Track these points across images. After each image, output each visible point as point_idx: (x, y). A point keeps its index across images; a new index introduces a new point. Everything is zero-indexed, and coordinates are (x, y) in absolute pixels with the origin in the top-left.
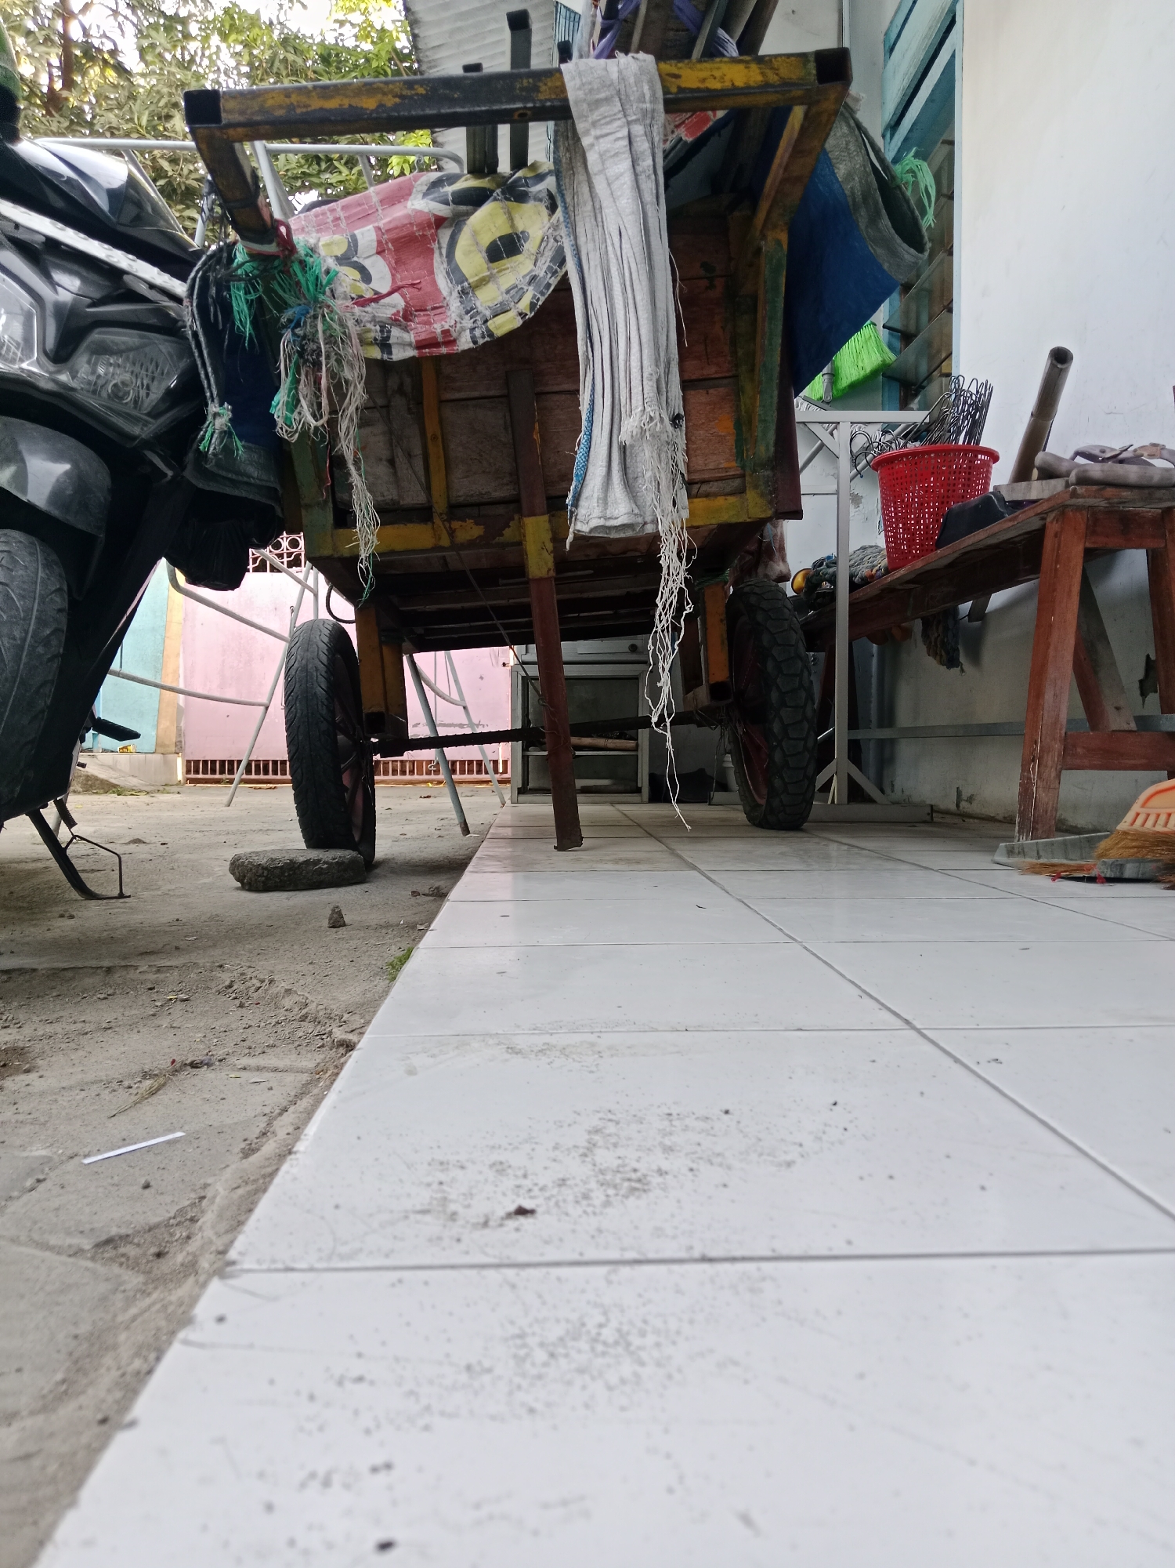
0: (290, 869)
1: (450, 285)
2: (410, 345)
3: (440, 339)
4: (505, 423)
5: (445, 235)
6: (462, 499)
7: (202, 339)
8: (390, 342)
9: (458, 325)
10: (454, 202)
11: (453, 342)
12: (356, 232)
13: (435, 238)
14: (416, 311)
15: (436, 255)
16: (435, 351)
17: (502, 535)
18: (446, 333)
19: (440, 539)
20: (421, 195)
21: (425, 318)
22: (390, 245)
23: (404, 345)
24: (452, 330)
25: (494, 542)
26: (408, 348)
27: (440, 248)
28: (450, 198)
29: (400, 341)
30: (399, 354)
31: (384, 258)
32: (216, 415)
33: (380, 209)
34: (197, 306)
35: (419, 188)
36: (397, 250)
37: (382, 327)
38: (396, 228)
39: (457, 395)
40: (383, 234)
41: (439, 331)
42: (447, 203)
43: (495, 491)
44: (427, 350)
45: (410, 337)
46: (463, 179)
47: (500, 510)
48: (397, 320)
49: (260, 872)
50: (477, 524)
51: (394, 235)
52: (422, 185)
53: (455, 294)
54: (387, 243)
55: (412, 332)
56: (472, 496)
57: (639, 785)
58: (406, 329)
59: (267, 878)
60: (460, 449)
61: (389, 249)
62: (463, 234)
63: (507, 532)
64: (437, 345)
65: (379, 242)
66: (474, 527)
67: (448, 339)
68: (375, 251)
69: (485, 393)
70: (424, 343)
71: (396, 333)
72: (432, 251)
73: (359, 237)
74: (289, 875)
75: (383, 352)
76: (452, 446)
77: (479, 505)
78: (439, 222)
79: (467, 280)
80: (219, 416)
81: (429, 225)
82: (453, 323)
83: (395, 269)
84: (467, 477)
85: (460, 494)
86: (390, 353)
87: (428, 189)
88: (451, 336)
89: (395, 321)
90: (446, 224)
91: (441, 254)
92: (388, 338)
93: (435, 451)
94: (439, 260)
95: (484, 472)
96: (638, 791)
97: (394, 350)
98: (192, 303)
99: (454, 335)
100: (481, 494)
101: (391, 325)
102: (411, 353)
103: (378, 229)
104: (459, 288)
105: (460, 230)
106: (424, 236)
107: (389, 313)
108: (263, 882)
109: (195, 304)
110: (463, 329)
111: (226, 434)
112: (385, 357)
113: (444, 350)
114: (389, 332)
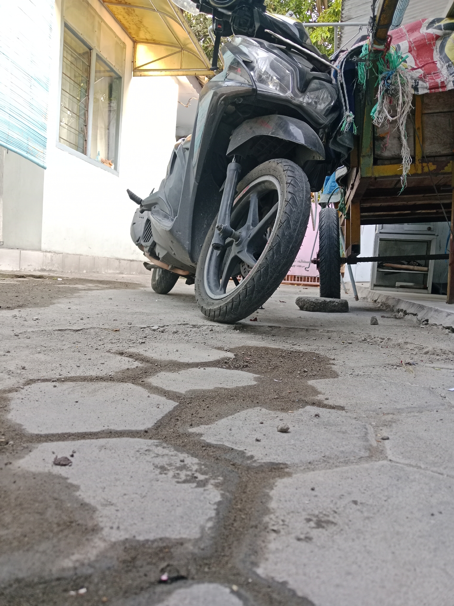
0: (324, 304)
1: (442, 63)
2: (426, 88)
3: (440, 85)
4: (449, 122)
5: (439, 43)
6: (428, 154)
7: (344, 86)
8: (418, 87)
9: (448, 80)
10: (445, 29)
11: (445, 87)
12: (399, 44)
13: (434, 44)
14: (427, 74)
15: (435, 52)
16: (437, 91)
17: (444, 169)
18: (443, 83)
19: (417, 170)
20: (425, 28)
21: (431, 77)
22: (415, 48)
23: (424, 88)
24: (445, 81)
25: (440, 172)
26: (425, 89)
27: (436, 49)
28: (443, 27)
29: (422, 86)
30: (421, 92)
31: (411, 54)
32: (348, 116)
33: (407, 34)
34: (344, 73)
35: (425, 25)
36: (418, 50)
37: (415, 81)
38: (418, 41)
39: (430, 111)
40: (412, 44)
41: (439, 82)
42: (441, 29)
43: (443, 151)
44: (433, 90)
45: (427, 85)
46: (444, 20)
47: (444, 159)
48: (421, 78)
49: (312, 304)
50: (433, 164)
51: (417, 44)
52: (426, 23)
53: (445, 67)
54: (413, 47)
55: (427, 83)
56: (432, 153)
57: (428, 286)
58: (424, 81)
59: (315, 306)
60: (429, 133)
61: (414, 50)
62: (448, 42)
63: (446, 168)
64: (437, 87)
65: (410, 47)
66: (432, 165)
67: (443, 85)
68: (408, 51)
69: (442, 110)
70: (433, 87)
71: (420, 83)
72: (433, 50)
73: (401, 45)
74: (323, 306)
75: (415, 91)
76: (426, 132)
77: (434, 157)
78: (438, 37)
79: (451, 61)
80: (349, 117)
81: (433, 39)
82: (446, 78)
83: (416, 58)
84: (431, 145)
85: (427, 152)
86: (418, 91)
87: (429, 25)
88: (444, 84)
89: (420, 78)
90: (439, 38)
91: (437, 51)
92: (418, 85)
93: (419, 133)
94: (436, 54)
95: (438, 143)
96: (426, 288)
97: (420, 90)
98: (341, 71)
99: (446, 83)
100: (436, 152)
101: (419, 80)
102: (427, 91)
103: (410, 42)
104: (447, 64)
105: (446, 41)
106: (430, 44)
107: (418, 75)
108: (313, 308)
109: (342, 72)
110: (450, 81)
111: (351, 124)
112: (416, 93)
113: (441, 90)
114: (418, 83)
